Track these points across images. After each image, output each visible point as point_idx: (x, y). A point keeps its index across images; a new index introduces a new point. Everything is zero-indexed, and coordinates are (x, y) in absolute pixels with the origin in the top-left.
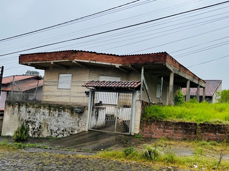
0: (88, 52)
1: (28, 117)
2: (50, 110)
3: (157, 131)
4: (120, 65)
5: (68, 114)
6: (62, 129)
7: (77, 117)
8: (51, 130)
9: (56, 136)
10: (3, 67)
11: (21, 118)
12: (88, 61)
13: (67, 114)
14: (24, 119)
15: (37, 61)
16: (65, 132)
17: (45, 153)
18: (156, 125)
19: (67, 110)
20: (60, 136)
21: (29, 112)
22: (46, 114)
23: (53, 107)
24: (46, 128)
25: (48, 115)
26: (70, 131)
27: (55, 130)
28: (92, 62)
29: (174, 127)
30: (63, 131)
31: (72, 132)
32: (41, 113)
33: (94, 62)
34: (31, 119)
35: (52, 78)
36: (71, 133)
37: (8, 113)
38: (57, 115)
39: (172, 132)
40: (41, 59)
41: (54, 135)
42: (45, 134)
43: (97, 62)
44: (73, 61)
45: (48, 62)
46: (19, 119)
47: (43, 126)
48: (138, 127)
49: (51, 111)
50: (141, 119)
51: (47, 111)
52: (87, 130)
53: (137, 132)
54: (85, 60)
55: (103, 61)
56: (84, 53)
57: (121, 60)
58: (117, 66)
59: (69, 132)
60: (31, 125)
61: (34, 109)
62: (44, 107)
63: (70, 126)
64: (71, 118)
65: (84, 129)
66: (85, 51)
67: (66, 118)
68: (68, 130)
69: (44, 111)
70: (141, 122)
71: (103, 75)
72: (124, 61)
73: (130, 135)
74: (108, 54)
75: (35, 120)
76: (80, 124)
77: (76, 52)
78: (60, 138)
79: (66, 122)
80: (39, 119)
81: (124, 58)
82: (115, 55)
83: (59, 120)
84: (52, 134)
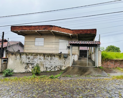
1: (28, 61)
3: (111, 65)
4: (72, 34)
5: (58, 58)
6: (54, 66)
8: (46, 67)
11: (22, 62)
14: (25, 62)
15: (25, 30)
16: (56, 68)
18: (110, 62)
19: (56, 56)
20: (53, 70)
21: (29, 58)
22: (42, 59)
23: (47, 55)
24: (42, 66)
26: (59, 67)
27: (49, 67)
29: (120, 62)
31: (61, 67)
32: (38, 58)
34: (30, 62)
38: (50, 59)
40: (28, 29)
42: (42, 69)
43: (62, 32)
44: (51, 31)
47: (40, 65)
49: (46, 57)
51: (42, 57)
56: (56, 27)
57: (72, 32)
58: (70, 35)
60: (31, 66)
61: (32, 56)
62: (40, 55)
63: (59, 64)
64: (60, 60)
67: (56, 61)
69: (40, 57)
73: (96, 67)
75: (34, 63)
76: (66, 63)
77: (52, 26)
80: (36, 62)
83: (51, 61)
84: (47, 69)
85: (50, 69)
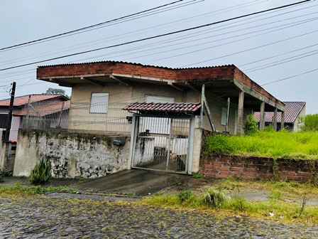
0: (131, 63)
1: (49, 151)
2: (80, 141)
3: (221, 168)
4: (174, 81)
5: (104, 146)
6: (96, 167)
7: (116, 151)
8: (81, 168)
9: (88, 177)
10: (14, 84)
11: (40, 153)
12: (130, 76)
13: (102, 147)
14: (44, 153)
15: (61, 75)
16: (100, 171)
17: (73, 199)
18: (220, 160)
19: (102, 142)
20: (93, 176)
22: (74, 147)
23: (84, 138)
24: (74, 165)
25: (77, 148)
26: (107, 169)
27: (86, 169)
28: (135, 77)
29: (244, 163)
30: (97, 169)
31: (109, 170)
32: (67, 145)
33: (139, 77)
34: (53, 154)
35: (82, 98)
36: (108, 172)
37: (22, 146)
38: (88, 148)
39: (241, 169)
40: (67, 73)
41: (85, 175)
42: (73, 173)
43: (143, 78)
44: (111, 76)
45: (76, 76)
46: (37, 154)
47: (70, 163)
48: (197, 164)
49: (81, 143)
50: (201, 153)
51: (75, 143)
52: (129, 168)
53: (196, 170)
54: (127, 74)
55: (151, 76)
56: (125, 66)
57: (174, 74)
58: (170, 82)
59: (105, 171)
60: (54, 162)
61: (57, 140)
62: (72, 137)
63: (107, 163)
64: (108, 152)
65: (125, 167)
66: (126, 63)
67: (101, 153)
68: (103, 168)
69: (72, 143)
70: (201, 157)
71: (151, 95)
72: (178, 76)
73: (187, 174)
74: (158, 67)
75: (59, 155)
76: (120, 160)
77: (114, 63)
78: (93, 180)
79: (101, 157)
80: (64, 154)
81: (180, 73)
82: (166, 68)
83: (92, 155)
84: (82, 173)
85: (87, 173)
